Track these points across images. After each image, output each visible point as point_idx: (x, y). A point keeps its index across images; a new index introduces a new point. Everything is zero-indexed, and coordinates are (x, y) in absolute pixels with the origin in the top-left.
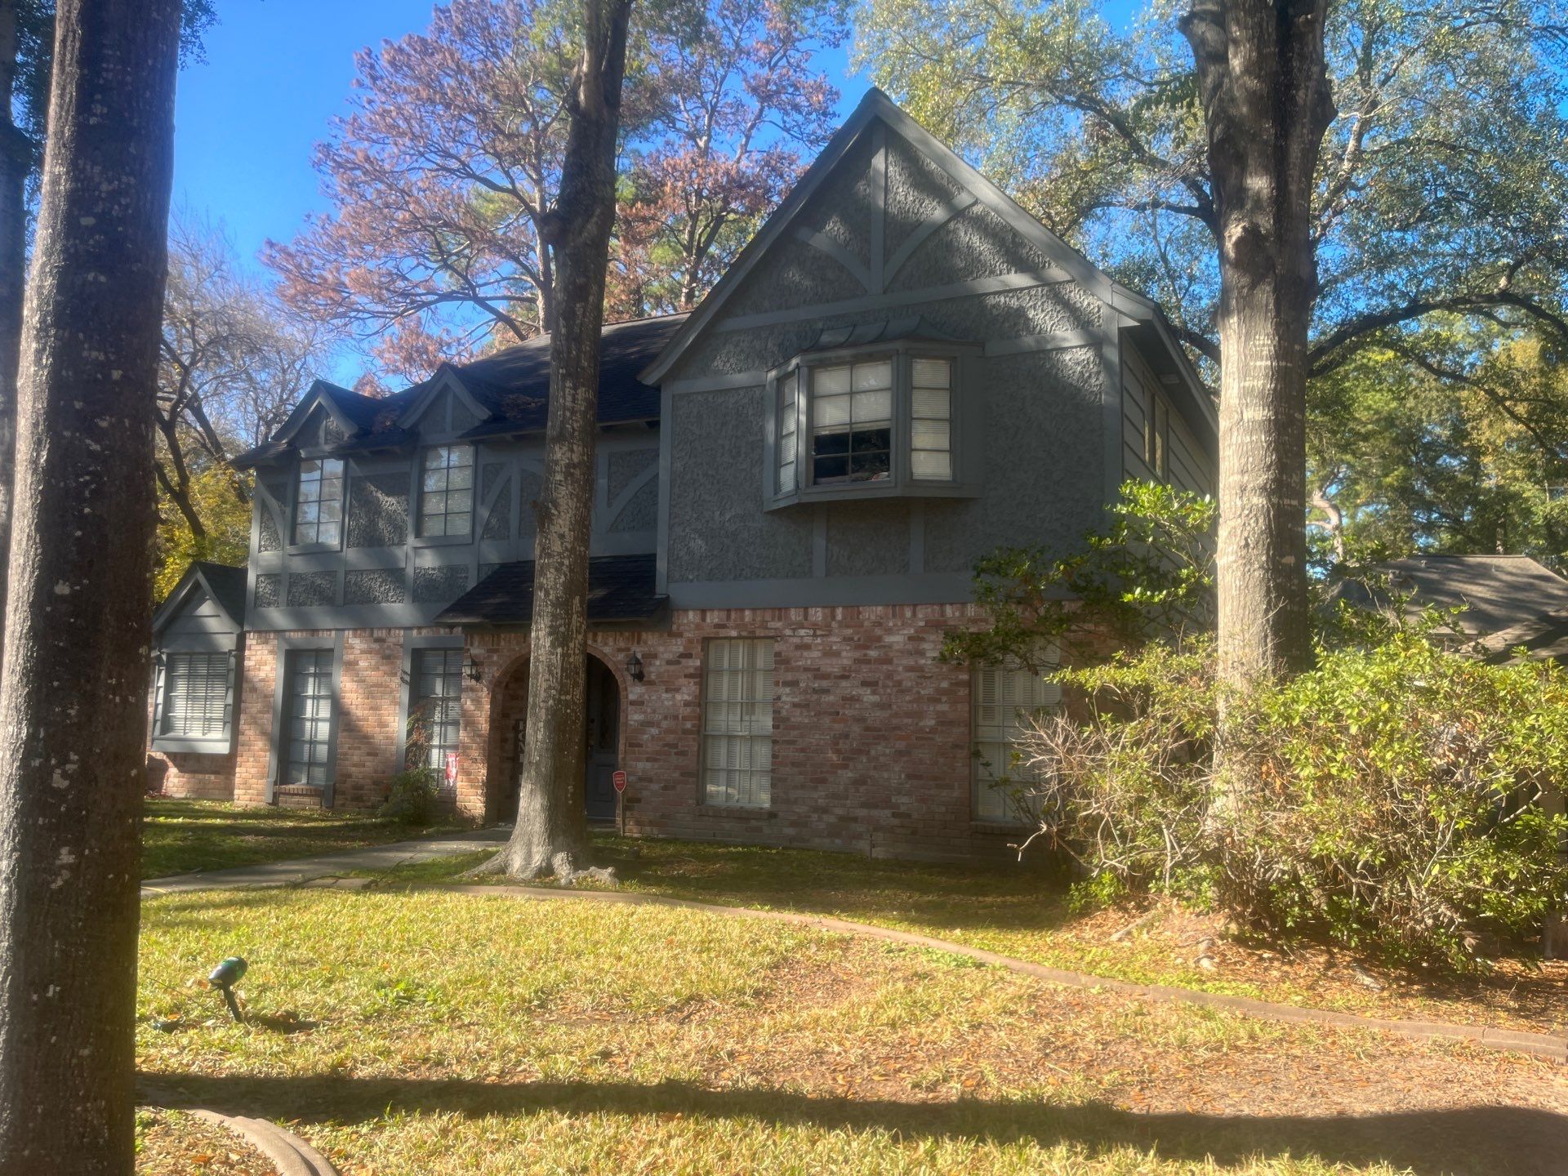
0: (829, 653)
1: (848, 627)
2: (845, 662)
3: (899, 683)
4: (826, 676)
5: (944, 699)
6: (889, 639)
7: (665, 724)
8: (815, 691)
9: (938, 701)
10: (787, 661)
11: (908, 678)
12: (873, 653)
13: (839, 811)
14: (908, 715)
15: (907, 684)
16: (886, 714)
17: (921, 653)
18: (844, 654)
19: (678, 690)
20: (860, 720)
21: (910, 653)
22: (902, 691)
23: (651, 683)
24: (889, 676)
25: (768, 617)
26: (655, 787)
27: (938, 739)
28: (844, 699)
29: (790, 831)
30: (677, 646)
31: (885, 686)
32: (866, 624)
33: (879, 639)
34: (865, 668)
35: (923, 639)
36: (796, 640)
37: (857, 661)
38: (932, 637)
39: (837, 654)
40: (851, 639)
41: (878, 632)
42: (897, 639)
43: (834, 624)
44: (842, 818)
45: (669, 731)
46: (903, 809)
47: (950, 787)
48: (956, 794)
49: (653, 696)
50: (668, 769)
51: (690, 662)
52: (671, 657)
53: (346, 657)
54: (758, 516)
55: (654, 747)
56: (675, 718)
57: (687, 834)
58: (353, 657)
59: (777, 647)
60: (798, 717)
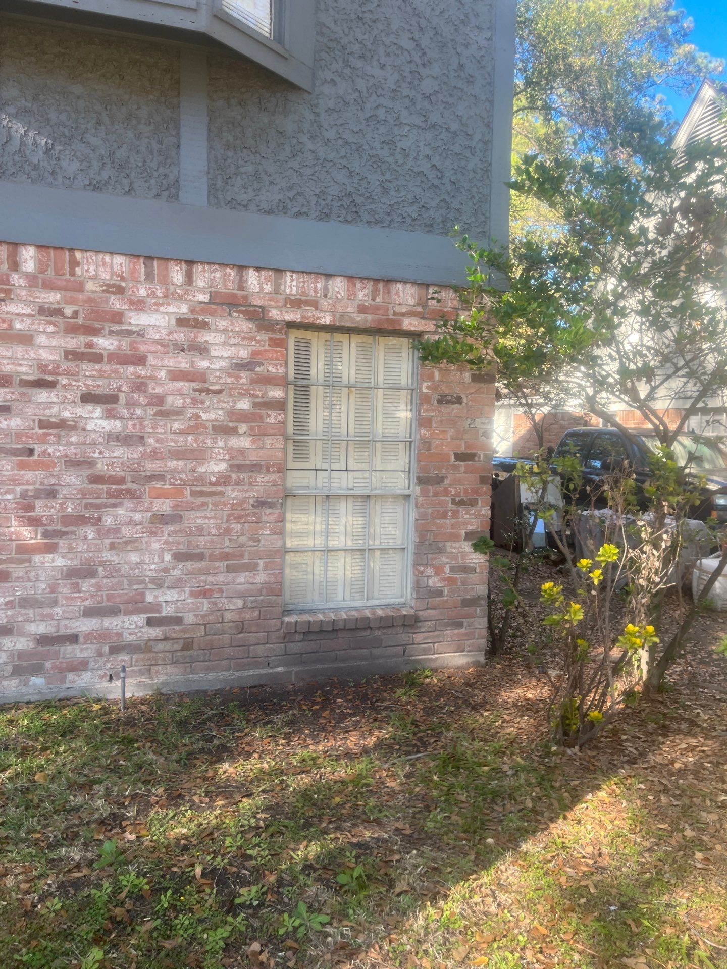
1: (49, 286)
2: (45, 355)
5: (243, 428)
6: (136, 320)
9: (233, 431)
13: (41, 629)
15: (175, 401)
17: (202, 350)
18: (42, 339)
20: (80, 463)
21: (180, 348)
24: (140, 386)
27: (232, 493)
28: (43, 425)
31: (132, 404)
32: (90, 286)
33: (117, 317)
35: (204, 325)
37: (71, 355)
38: (223, 324)
40: (58, 312)
47: (251, 568)
48: (261, 577)
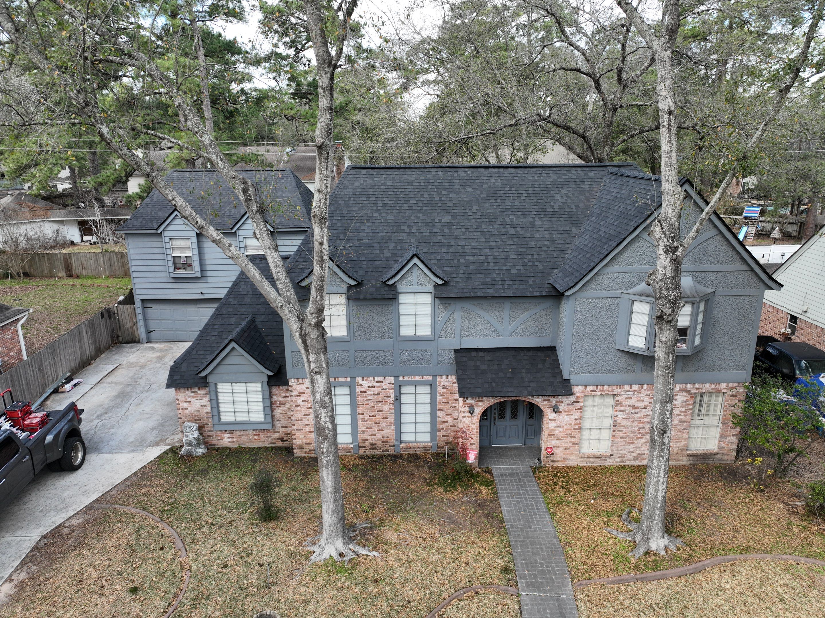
0: (639, 400)
1: (648, 391)
4: (637, 408)
7: (566, 427)
8: (632, 413)
10: (621, 403)
13: (639, 452)
18: (645, 400)
19: (572, 415)
23: (560, 412)
25: (615, 387)
26: (561, 449)
27: (678, 427)
29: (619, 460)
30: (573, 398)
36: (626, 396)
37: (650, 403)
38: (681, 394)
39: (643, 401)
43: (642, 390)
44: (639, 454)
45: (568, 429)
47: (681, 442)
48: (683, 443)
49: (561, 417)
50: (567, 442)
51: (578, 404)
52: (569, 403)
53: (359, 389)
54: (613, 350)
55: (560, 435)
56: (571, 424)
57: (575, 464)
58: (363, 390)
59: (617, 398)
60: (624, 422)
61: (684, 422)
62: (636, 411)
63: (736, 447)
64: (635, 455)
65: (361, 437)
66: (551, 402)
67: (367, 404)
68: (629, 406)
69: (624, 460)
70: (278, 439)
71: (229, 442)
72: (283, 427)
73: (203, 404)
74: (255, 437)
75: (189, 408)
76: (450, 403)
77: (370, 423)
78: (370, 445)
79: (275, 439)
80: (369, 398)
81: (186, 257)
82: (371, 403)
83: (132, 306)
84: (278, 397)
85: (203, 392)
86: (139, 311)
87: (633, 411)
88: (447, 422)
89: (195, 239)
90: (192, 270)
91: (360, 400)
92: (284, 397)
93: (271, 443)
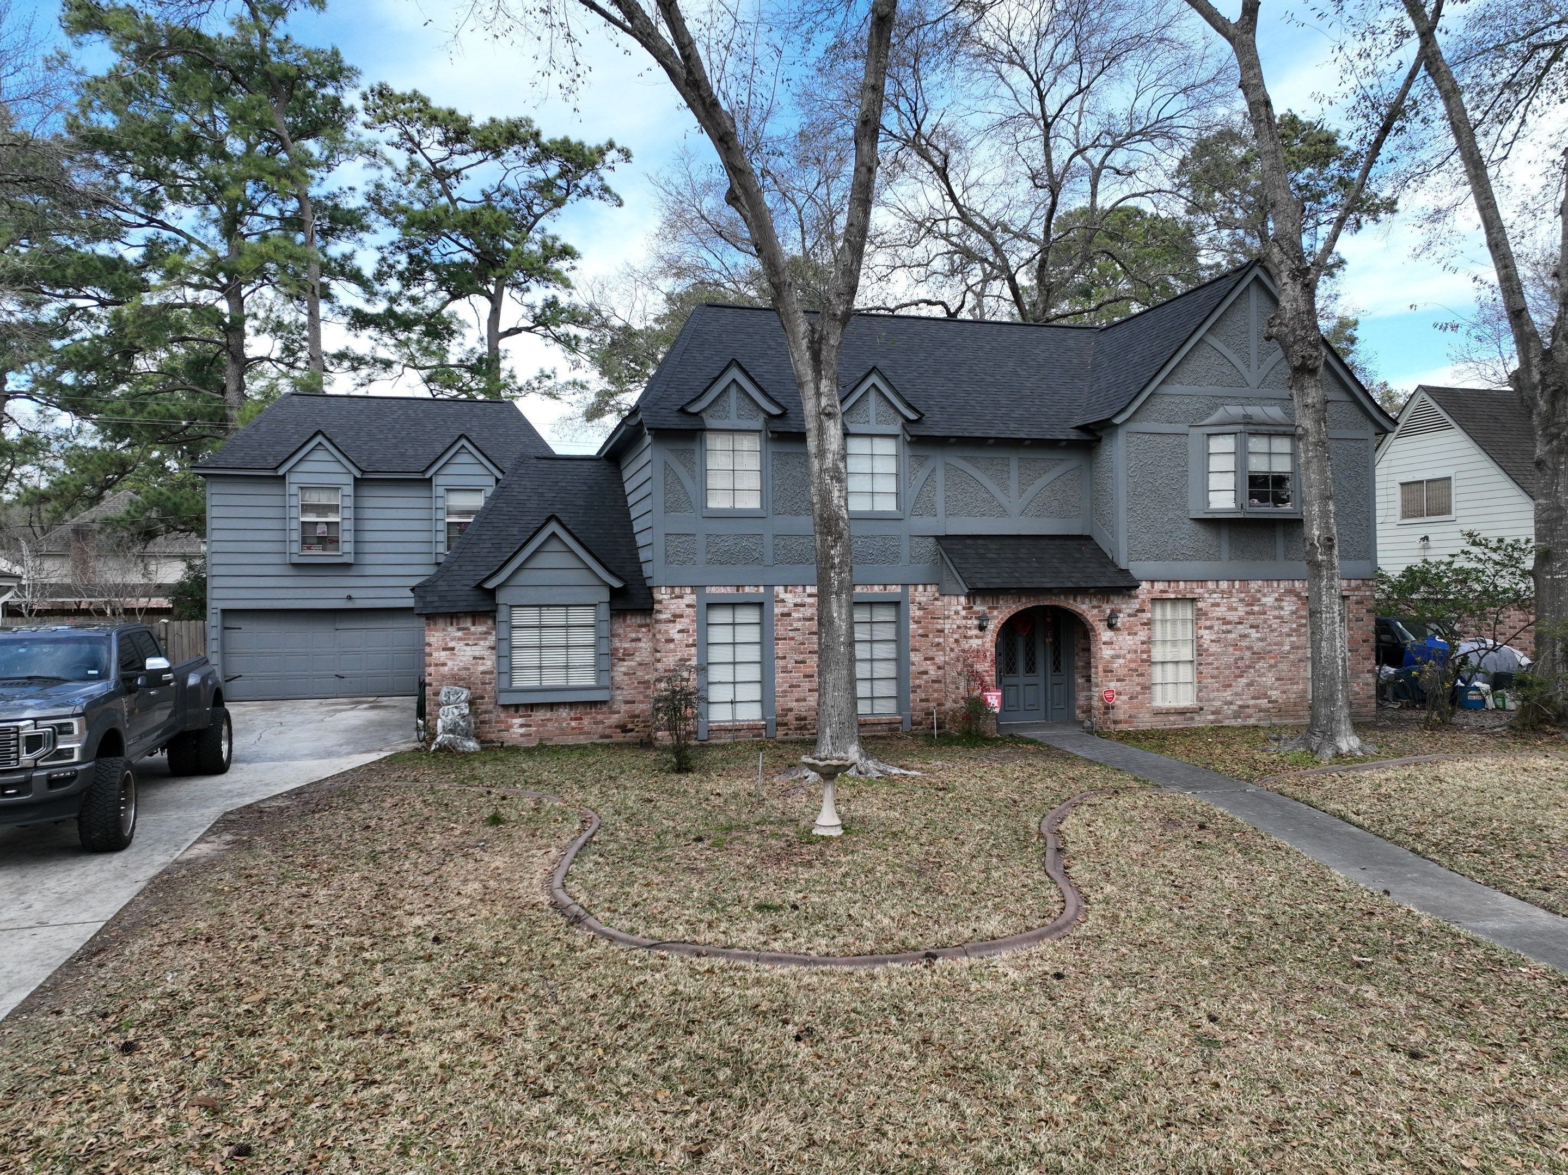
0: (1231, 609)
1: (1242, 592)
2: (1241, 613)
3: (1270, 626)
4: (1229, 623)
5: (1294, 634)
7: (1128, 656)
8: (1224, 632)
9: (1291, 635)
10: (1206, 614)
11: (1275, 623)
12: (1256, 608)
14: (1276, 644)
15: (1274, 626)
16: (1264, 644)
18: (1240, 608)
19: (1136, 634)
20: (1249, 648)
21: (1276, 609)
22: (1272, 631)
23: (1119, 629)
24: (1265, 621)
25: (1195, 585)
26: (1124, 698)
28: (1240, 636)
29: (1211, 717)
30: (1135, 604)
31: (1263, 628)
32: (1252, 591)
34: (1251, 617)
35: (1283, 600)
36: (1212, 601)
37: (1248, 613)
38: (1288, 599)
39: (1236, 609)
41: (1259, 595)
42: (1269, 600)
43: (1234, 591)
44: (1241, 707)
45: (1132, 661)
46: (1274, 698)
47: (1298, 683)
48: (1301, 687)
49: (1121, 638)
50: (1132, 686)
51: (1144, 615)
52: (1131, 611)
53: (778, 610)
54: (1186, 520)
55: (1122, 672)
56: (1136, 652)
57: (1147, 726)
58: (786, 610)
59: (1200, 605)
60: (1214, 648)
61: (1298, 648)
62: (1229, 627)
63: (1374, 692)
64: (1235, 707)
65: (780, 703)
66: (1104, 611)
67: (792, 639)
68: (1218, 619)
69: (1220, 717)
70: (616, 727)
71: (522, 735)
72: (627, 702)
73: (477, 654)
74: (573, 724)
75: (450, 663)
76: (931, 636)
77: (796, 676)
78: (797, 719)
79: (610, 727)
80: (795, 625)
81: (327, 523)
82: (800, 638)
83: (200, 623)
84: (621, 641)
85: (481, 628)
86: (213, 634)
87: (1224, 627)
88: (926, 673)
89: (349, 490)
90: (338, 550)
91: (780, 631)
92: (633, 640)
93: (602, 737)
